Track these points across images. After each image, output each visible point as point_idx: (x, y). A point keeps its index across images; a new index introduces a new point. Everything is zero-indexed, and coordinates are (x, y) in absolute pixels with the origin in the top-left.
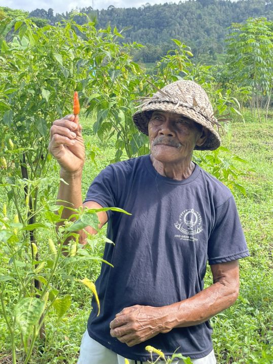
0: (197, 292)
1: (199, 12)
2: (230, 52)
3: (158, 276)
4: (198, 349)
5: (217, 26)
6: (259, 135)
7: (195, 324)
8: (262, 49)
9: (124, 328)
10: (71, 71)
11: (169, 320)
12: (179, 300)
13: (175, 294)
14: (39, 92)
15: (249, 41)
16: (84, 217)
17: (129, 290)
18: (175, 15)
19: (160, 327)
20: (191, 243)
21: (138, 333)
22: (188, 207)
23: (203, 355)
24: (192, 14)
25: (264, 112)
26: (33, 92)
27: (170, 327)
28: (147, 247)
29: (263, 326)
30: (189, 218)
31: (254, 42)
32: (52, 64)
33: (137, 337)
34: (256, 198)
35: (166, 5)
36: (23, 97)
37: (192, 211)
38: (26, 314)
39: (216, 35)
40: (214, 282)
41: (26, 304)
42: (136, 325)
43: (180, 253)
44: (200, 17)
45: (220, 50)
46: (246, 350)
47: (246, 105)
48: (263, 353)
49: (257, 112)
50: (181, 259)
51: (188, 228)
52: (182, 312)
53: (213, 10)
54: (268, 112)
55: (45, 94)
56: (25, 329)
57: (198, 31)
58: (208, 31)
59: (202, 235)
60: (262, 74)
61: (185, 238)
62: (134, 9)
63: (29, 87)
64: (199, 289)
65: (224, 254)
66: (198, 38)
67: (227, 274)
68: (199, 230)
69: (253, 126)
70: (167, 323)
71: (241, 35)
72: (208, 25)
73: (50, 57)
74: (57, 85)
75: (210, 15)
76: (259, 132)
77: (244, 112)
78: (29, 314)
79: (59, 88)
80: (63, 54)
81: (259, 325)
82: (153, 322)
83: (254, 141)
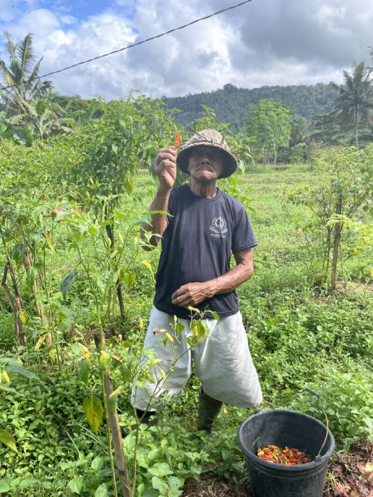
0: (227, 271)
1: (226, 98)
2: (248, 124)
3: (202, 262)
4: (231, 310)
5: (239, 107)
6: (269, 181)
7: (228, 291)
8: (270, 122)
9: (184, 296)
10: (132, 132)
11: (212, 289)
12: (216, 276)
13: (214, 273)
14: (110, 148)
15: (261, 116)
16: (141, 217)
17: (182, 274)
18: (209, 101)
19: (206, 294)
20: (221, 239)
21: (193, 299)
22: (217, 216)
23: (234, 313)
24: (222, 99)
25: (273, 166)
26: (106, 148)
27: (213, 293)
28: (192, 244)
29: (271, 303)
30: (218, 223)
31: (264, 116)
32: (119, 128)
33: (193, 301)
34: (267, 223)
35: (202, 94)
36: (100, 152)
37: (220, 218)
38: (104, 281)
39: (239, 115)
40: (237, 264)
41: (103, 274)
42: (191, 293)
43: (215, 246)
44: (227, 101)
45: (241, 125)
46: (259, 318)
47: (261, 162)
48: (271, 320)
49: (268, 166)
50: (216, 250)
51: (218, 229)
52: (219, 284)
53: (236, 96)
54: (275, 166)
55: (115, 149)
56: (103, 290)
57: (226, 112)
58: (233, 112)
59: (227, 234)
60: (271, 138)
61: (217, 236)
62: (180, 98)
63: (103, 144)
64: (228, 270)
65: (241, 245)
66: (226, 117)
67: (245, 258)
68: (226, 231)
69: (264, 176)
70: (211, 291)
71: (255, 112)
72: (233, 107)
73: (117, 123)
74: (123, 143)
75: (234, 100)
76: (269, 180)
77: (259, 166)
78: (105, 280)
79: (124, 145)
80: (126, 120)
81: (268, 303)
82: (202, 291)
83: (266, 186)
